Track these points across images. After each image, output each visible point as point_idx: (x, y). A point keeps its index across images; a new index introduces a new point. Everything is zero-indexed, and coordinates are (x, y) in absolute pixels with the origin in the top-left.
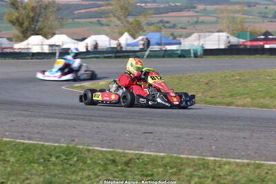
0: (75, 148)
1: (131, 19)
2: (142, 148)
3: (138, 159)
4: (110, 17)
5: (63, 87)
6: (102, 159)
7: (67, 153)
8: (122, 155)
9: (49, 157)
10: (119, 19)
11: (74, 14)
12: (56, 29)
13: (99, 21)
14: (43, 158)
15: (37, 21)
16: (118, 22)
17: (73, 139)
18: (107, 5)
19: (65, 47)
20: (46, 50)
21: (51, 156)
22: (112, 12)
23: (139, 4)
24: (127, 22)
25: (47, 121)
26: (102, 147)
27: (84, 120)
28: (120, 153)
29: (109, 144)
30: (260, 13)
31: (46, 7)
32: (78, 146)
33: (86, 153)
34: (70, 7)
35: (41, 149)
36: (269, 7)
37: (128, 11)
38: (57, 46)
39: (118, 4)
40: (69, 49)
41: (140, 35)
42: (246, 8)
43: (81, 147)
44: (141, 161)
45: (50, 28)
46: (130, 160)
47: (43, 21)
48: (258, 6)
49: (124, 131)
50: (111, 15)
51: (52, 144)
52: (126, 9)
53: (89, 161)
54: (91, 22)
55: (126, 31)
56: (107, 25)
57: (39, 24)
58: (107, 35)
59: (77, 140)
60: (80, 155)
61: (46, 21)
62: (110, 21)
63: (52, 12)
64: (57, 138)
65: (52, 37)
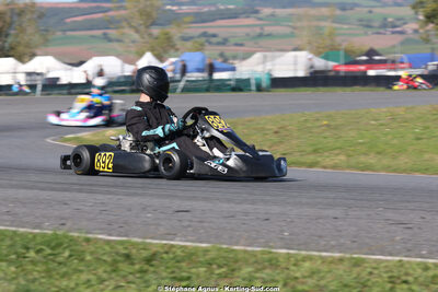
0: (66, 237)
1: (156, 31)
2: (173, 236)
3: (167, 253)
4: (123, 27)
5: (49, 140)
6: (109, 254)
7: (53, 244)
8: (141, 247)
9: (24, 251)
10: (137, 31)
11: (65, 23)
12: (36, 47)
13: (105, 34)
14: (16, 253)
15: (7, 35)
16: (136, 36)
17: (63, 221)
18: (119, 8)
19: (51, 75)
20: (22, 79)
21: (28, 249)
22: (126, 20)
23: (168, 7)
24: (150, 35)
25: (22, 193)
26: (110, 235)
27: (80, 191)
28: (138, 244)
29: (121, 230)
30: (361, 20)
31: (21, 13)
32: (71, 234)
33: (84, 244)
34: (59, 13)
35: (12, 239)
36: (375, 10)
37: (151, 18)
38: (38, 74)
39: (135, 6)
40: (58, 79)
41: (171, 57)
42: (338, 12)
43: (76, 234)
44: (171, 256)
45: (28, 46)
46: (154, 254)
47: (17, 36)
48: (358, 9)
49: (144, 209)
50: (124, 24)
51: (29, 230)
52: (148, 15)
53: (88, 258)
54: (93, 37)
55: (148, 50)
56: (118, 41)
57: (10, 40)
58: (118, 56)
59: (69, 224)
60: (74, 248)
61: (21, 35)
62: (123, 34)
63: (29, 20)
64: (37, 221)
65: (30, 60)
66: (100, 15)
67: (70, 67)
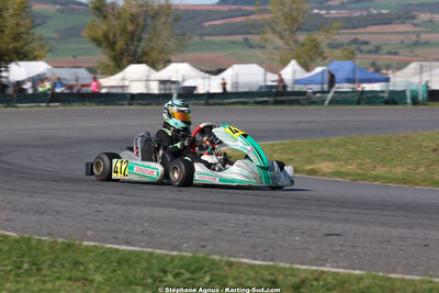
0: (207, 260)
1: (302, 37)
3: (317, 280)
4: (266, 33)
6: (254, 279)
7: (193, 268)
8: (289, 272)
9: (161, 275)
10: (281, 37)
11: (203, 28)
12: (171, 52)
14: (152, 276)
15: (140, 40)
16: (279, 42)
17: (203, 243)
18: (261, 12)
19: (187, 84)
20: (155, 89)
21: (165, 272)
22: (269, 24)
23: (316, 11)
24: (296, 42)
25: (158, 212)
26: (254, 259)
27: (220, 210)
28: (285, 269)
29: (266, 253)
31: (156, 15)
32: (212, 257)
33: (226, 268)
34: (196, 16)
35: (148, 261)
37: (296, 23)
38: (173, 82)
39: (281, 10)
40: (195, 88)
41: (318, 65)
43: (217, 257)
44: (321, 283)
45: (162, 51)
46: (303, 281)
47: (150, 40)
49: (291, 231)
50: (268, 29)
51: (166, 252)
52: (294, 20)
54: (233, 42)
55: (293, 58)
56: (261, 47)
57: (143, 44)
58: (260, 64)
59: (210, 247)
60: (215, 271)
61: (155, 39)
62: (266, 40)
63: (165, 23)
64: (175, 242)
65: (165, 67)
66: (243, 19)
67: (207, 75)
